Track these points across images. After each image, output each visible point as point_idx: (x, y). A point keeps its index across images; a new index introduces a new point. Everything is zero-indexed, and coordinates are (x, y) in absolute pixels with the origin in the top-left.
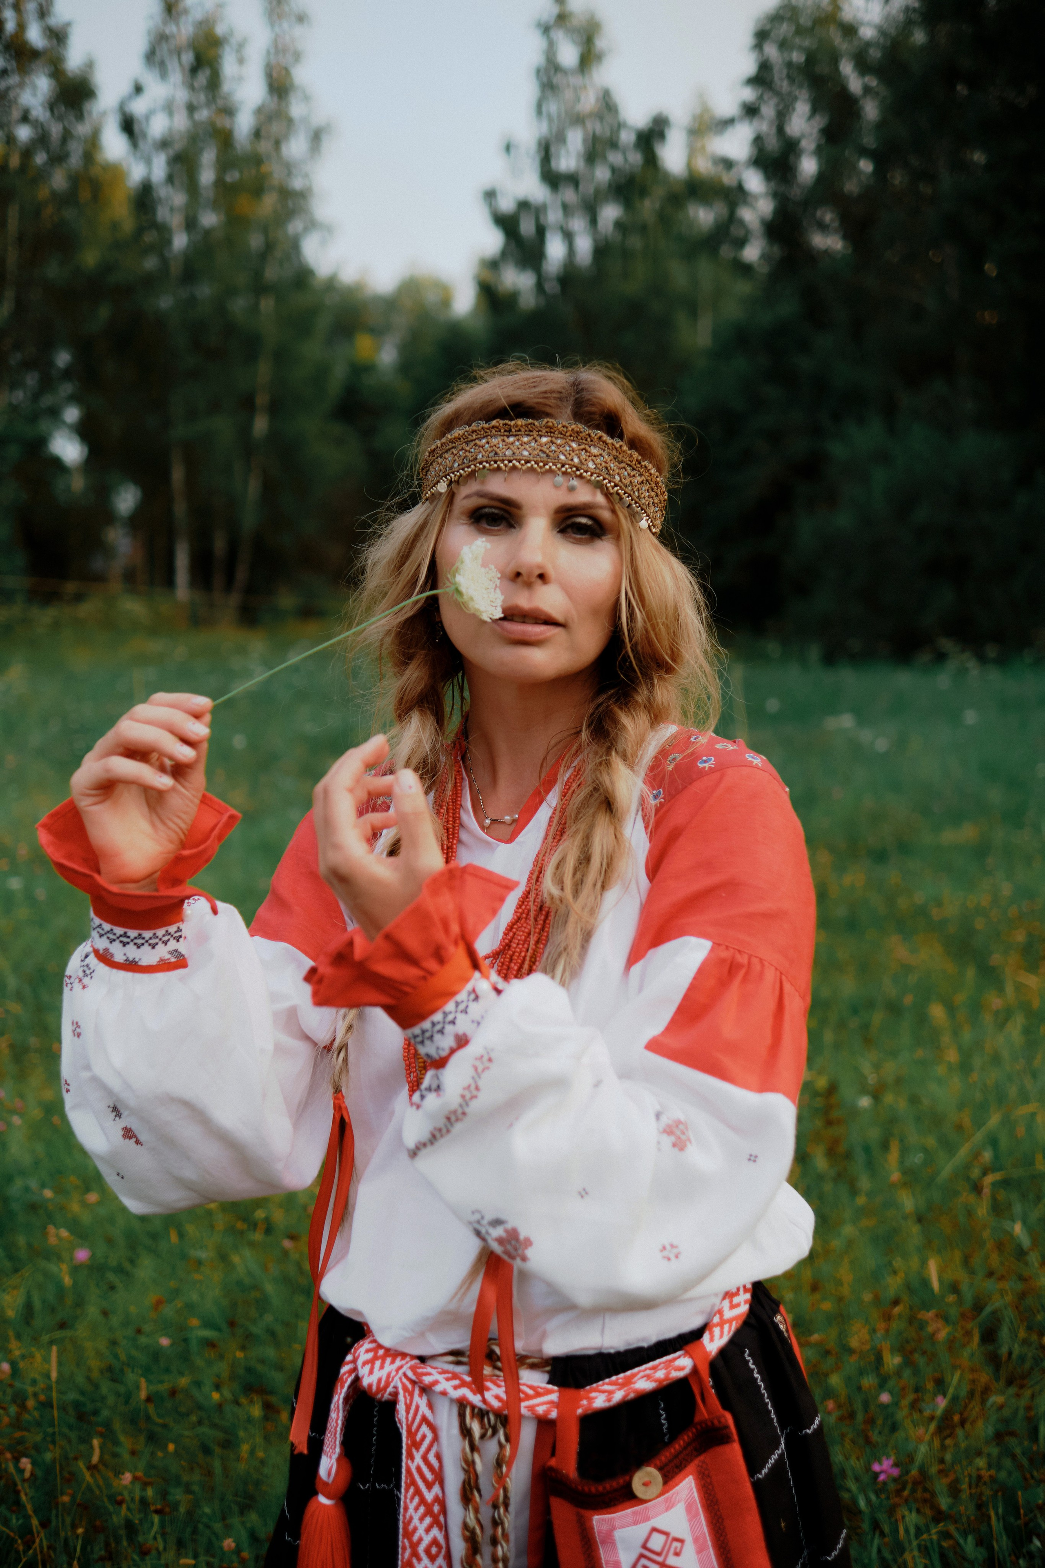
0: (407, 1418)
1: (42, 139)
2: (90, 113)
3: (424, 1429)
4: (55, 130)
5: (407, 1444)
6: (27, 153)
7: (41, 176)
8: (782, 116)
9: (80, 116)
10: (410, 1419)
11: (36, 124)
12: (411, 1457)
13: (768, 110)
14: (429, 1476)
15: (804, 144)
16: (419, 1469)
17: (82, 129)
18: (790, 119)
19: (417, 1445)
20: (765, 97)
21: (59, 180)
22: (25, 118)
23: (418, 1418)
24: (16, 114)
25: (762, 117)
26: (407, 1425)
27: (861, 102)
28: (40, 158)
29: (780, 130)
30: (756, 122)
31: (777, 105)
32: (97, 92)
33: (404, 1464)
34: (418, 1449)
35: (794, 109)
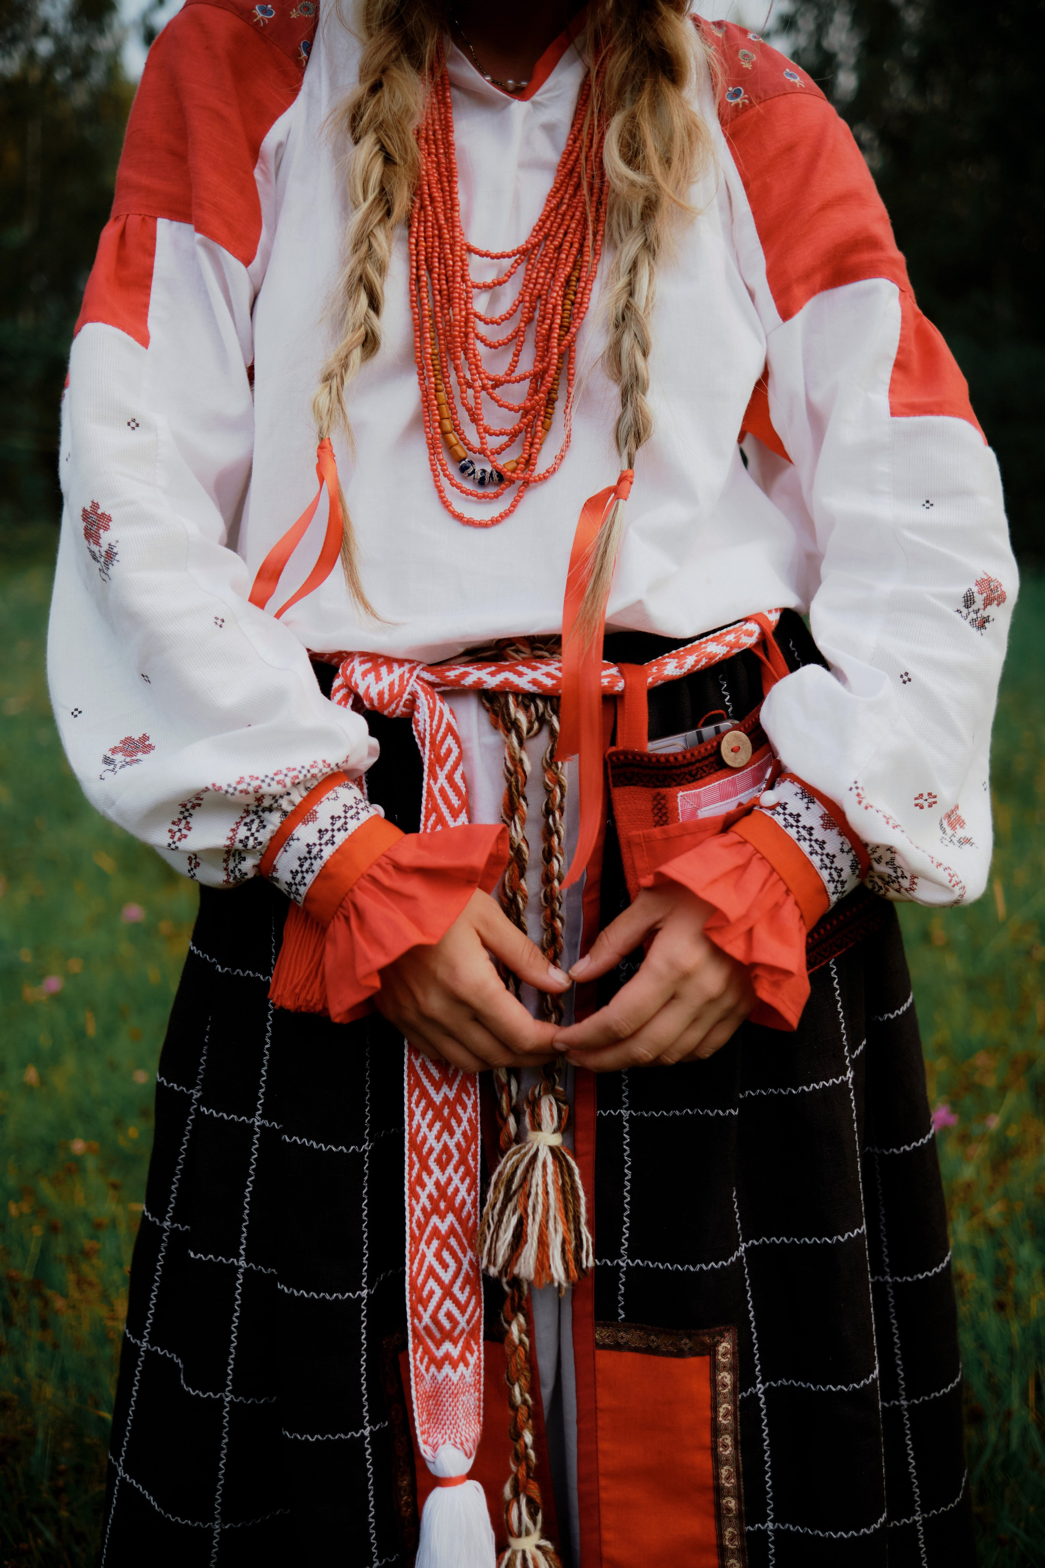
0: (431, 726)
1: (62, 54)
2: (110, 26)
3: (450, 740)
4: (76, 43)
5: (430, 759)
6: (50, 66)
7: (60, 94)
8: (821, 28)
9: (101, 31)
10: (434, 727)
11: (57, 39)
12: (434, 776)
13: (807, 23)
14: (455, 801)
15: (841, 57)
16: (442, 790)
17: (104, 44)
18: (827, 33)
19: (440, 761)
20: (803, 9)
21: (80, 97)
22: (45, 30)
23: (444, 726)
24: (34, 26)
25: (798, 30)
26: (431, 734)
27: (901, 13)
28: (61, 75)
29: (819, 46)
30: (793, 36)
31: (816, 18)
32: (117, 6)
33: (425, 784)
34: (442, 768)
35: (831, 21)
